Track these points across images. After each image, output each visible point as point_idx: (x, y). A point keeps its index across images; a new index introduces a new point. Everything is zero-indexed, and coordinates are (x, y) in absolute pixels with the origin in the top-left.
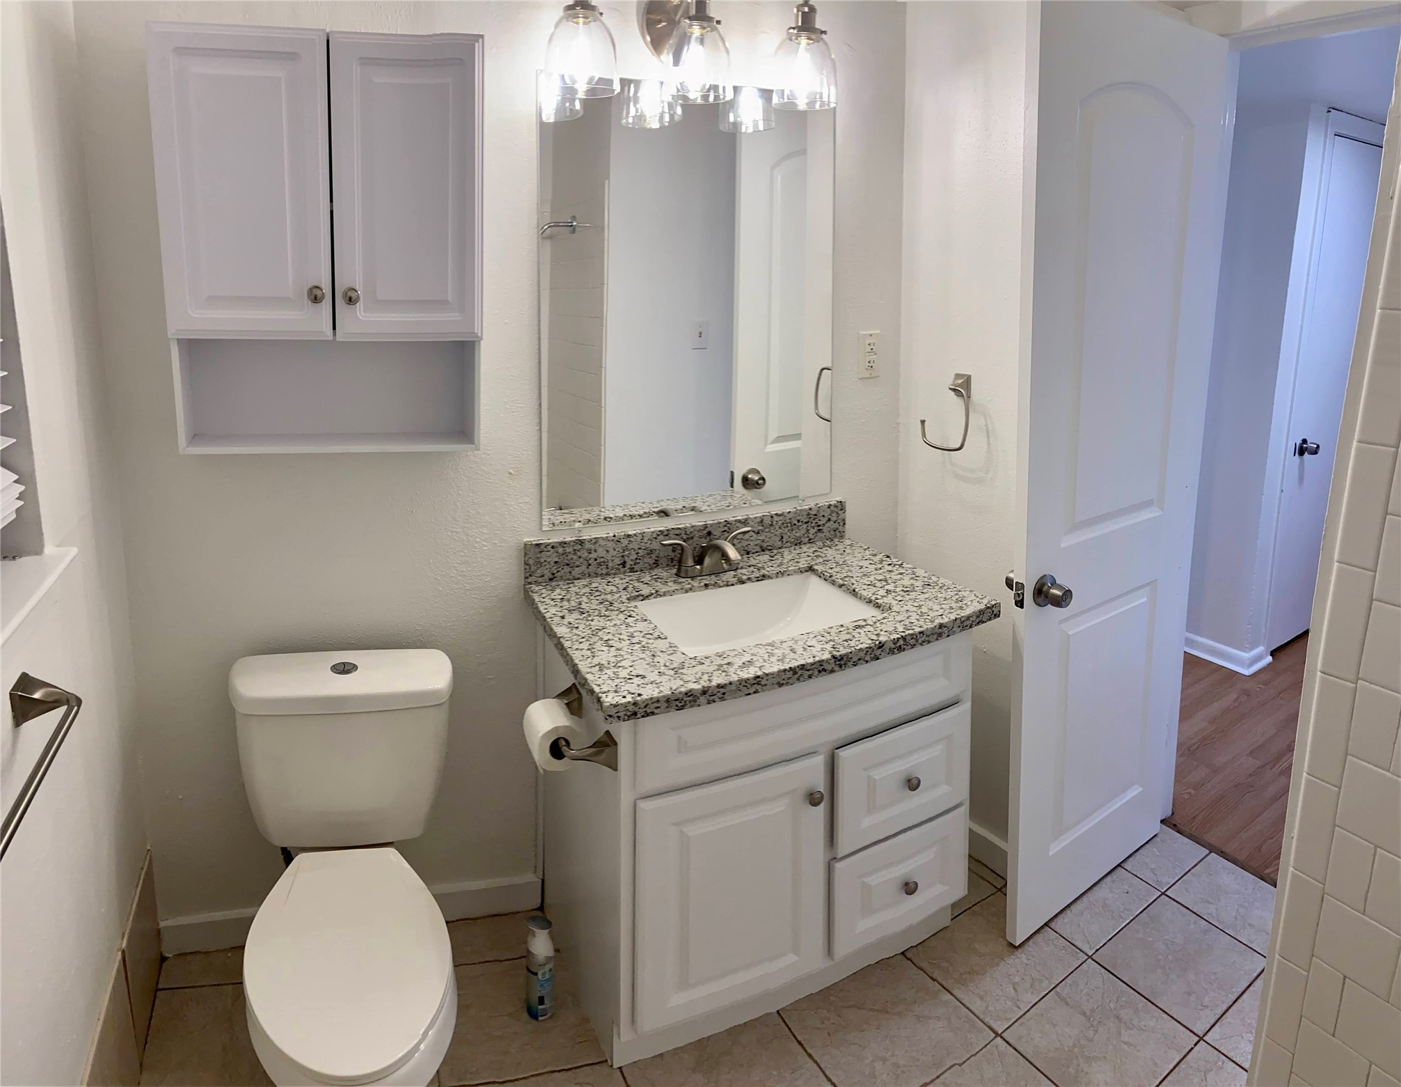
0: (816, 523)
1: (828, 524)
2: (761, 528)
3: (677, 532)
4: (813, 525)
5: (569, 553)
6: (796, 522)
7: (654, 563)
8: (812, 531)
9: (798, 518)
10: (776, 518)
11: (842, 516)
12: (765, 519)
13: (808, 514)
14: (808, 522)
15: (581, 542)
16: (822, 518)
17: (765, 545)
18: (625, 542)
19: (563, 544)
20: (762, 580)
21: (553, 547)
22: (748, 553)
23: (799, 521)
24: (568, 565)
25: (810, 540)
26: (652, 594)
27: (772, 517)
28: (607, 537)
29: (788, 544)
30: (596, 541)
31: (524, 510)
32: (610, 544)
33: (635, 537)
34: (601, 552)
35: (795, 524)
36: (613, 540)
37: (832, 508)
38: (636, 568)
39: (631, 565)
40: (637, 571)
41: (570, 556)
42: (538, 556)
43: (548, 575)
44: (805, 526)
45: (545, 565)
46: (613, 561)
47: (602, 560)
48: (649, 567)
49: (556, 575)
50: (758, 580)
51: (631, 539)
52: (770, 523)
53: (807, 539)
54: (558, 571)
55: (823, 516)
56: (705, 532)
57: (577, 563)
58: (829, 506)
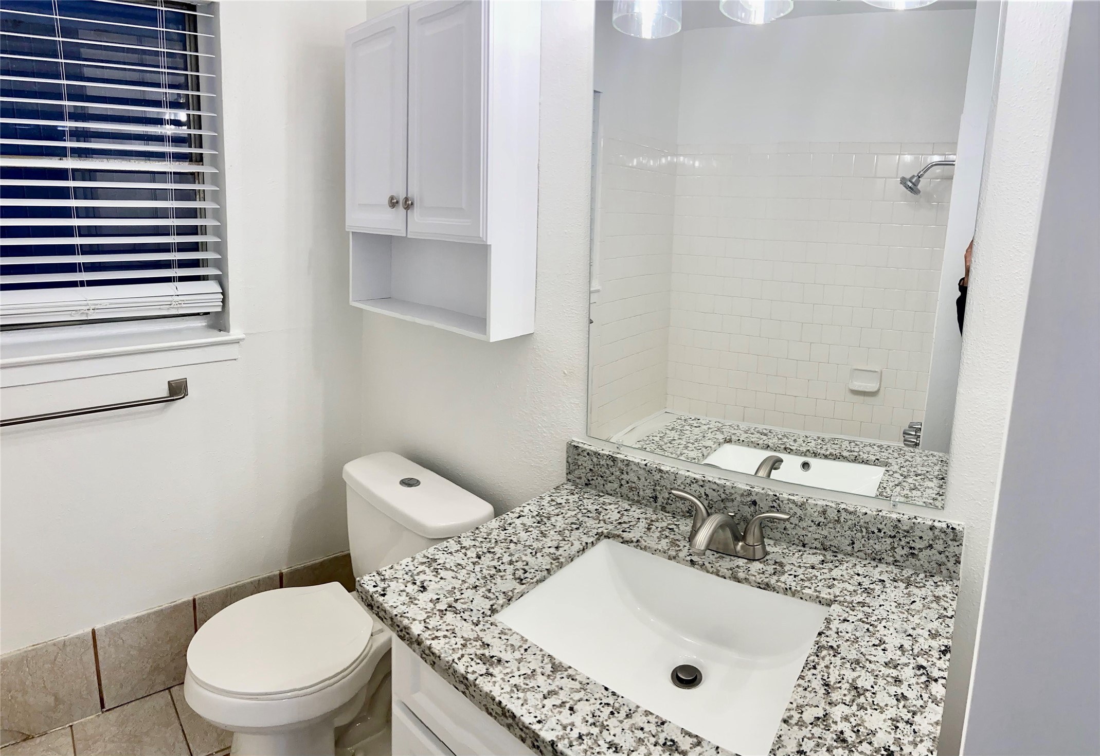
0: (908, 543)
1: (928, 552)
2: (822, 520)
3: (715, 487)
4: (903, 543)
5: (603, 465)
6: (876, 531)
7: (688, 512)
8: (899, 551)
9: (880, 527)
10: (844, 514)
11: (953, 549)
12: (829, 511)
13: (896, 527)
14: (895, 537)
15: (614, 460)
16: (918, 540)
17: (828, 543)
18: (657, 476)
19: (597, 454)
20: (764, 589)
21: (588, 454)
22: (804, 546)
23: (880, 531)
24: (602, 477)
25: (896, 561)
26: (632, 542)
27: (839, 511)
28: (638, 463)
29: (861, 554)
30: (628, 463)
31: (574, 410)
32: (641, 472)
33: (667, 475)
34: (632, 477)
35: (873, 533)
36: (644, 469)
37: (937, 532)
38: (668, 508)
39: (663, 503)
40: (668, 512)
41: (603, 469)
42: (576, 457)
43: (584, 481)
44: (889, 540)
45: (582, 469)
46: (644, 490)
47: (634, 485)
48: (681, 514)
49: (591, 482)
50: (760, 588)
51: (663, 475)
52: (837, 519)
53: (892, 559)
54: (593, 479)
55: (921, 538)
56: (749, 499)
57: (610, 479)
58: (932, 528)
